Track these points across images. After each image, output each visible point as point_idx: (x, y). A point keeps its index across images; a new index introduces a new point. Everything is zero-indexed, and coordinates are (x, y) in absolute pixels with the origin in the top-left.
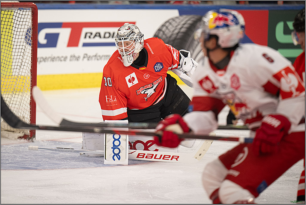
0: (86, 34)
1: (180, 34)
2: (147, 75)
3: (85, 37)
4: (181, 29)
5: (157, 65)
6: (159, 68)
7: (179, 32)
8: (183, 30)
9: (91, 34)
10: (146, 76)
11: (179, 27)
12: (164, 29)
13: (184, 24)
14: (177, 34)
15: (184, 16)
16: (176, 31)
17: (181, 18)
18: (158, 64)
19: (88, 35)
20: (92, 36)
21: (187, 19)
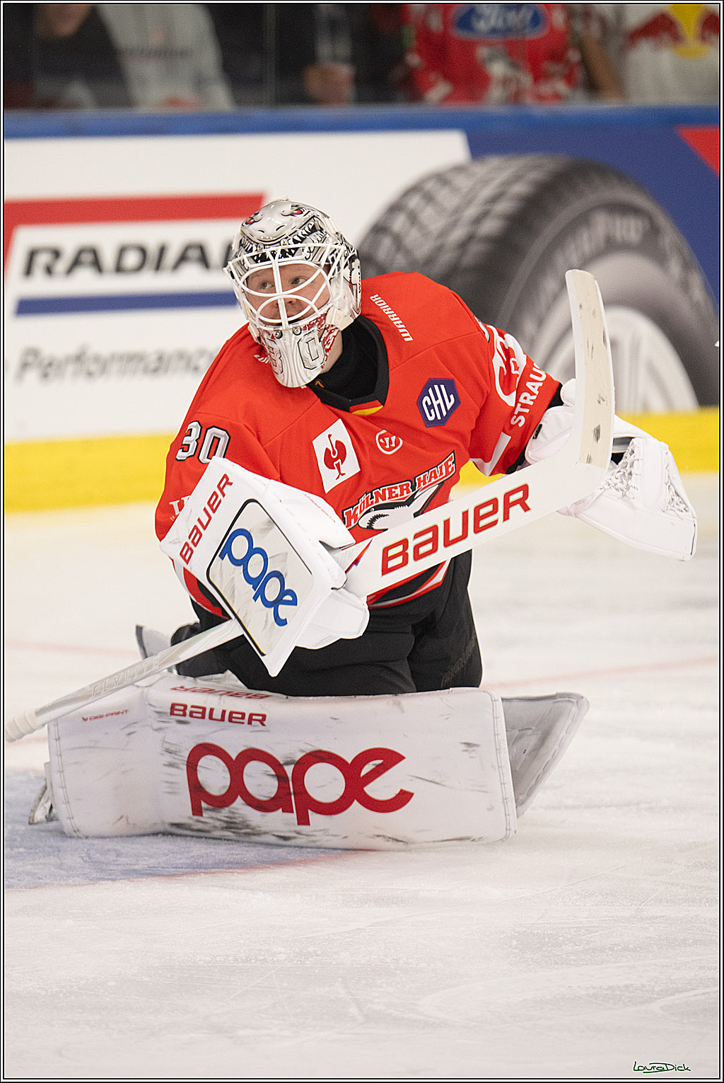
0: (32, 255)
1: (476, 249)
2: (393, 438)
3: (28, 271)
4: (478, 220)
5: (430, 391)
6: (439, 405)
7: (470, 238)
8: (490, 227)
9: (57, 254)
10: (387, 440)
11: (472, 212)
12: (399, 223)
13: (494, 199)
14: (463, 245)
15: (494, 162)
16: (458, 234)
17: (481, 170)
18: (436, 387)
19: (43, 259)
20: (61, 266)
21: (505, 175)
